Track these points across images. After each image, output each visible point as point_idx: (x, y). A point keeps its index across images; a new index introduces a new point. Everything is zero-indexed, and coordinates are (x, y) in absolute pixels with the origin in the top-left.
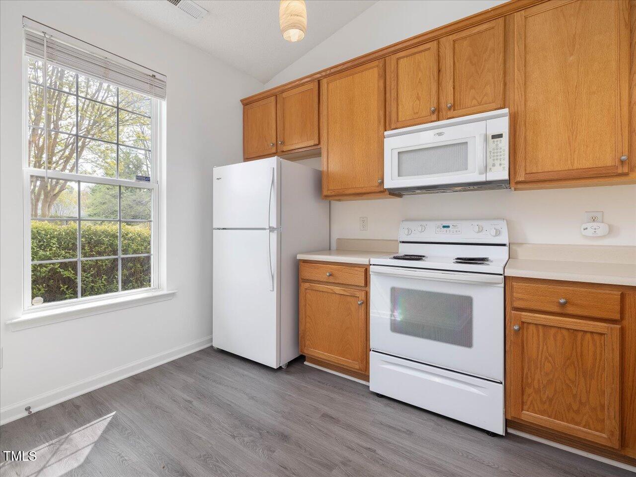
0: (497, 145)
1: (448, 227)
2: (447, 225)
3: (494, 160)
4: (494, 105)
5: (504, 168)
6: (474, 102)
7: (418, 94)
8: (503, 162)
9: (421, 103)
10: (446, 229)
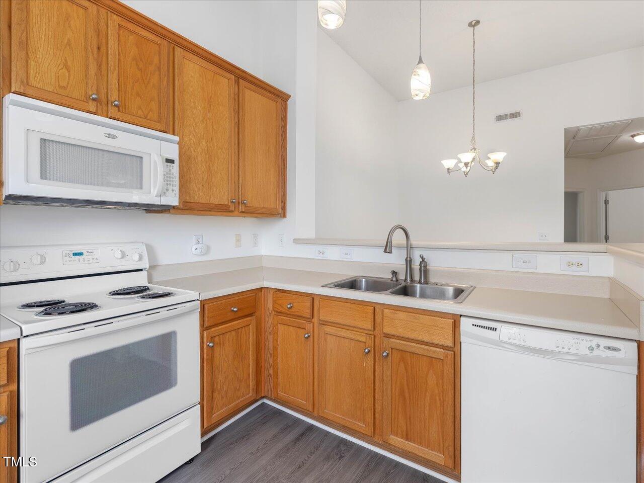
0: (170, 170)
1: (81, 254)
2: (79, 252)
3: (167, 184)
4: (158, 126)
5: (175, 194)
6: (140, 112)
7: (66, 61)
8: (174, 188)
9: (72, 77)
10: (77, 257)
